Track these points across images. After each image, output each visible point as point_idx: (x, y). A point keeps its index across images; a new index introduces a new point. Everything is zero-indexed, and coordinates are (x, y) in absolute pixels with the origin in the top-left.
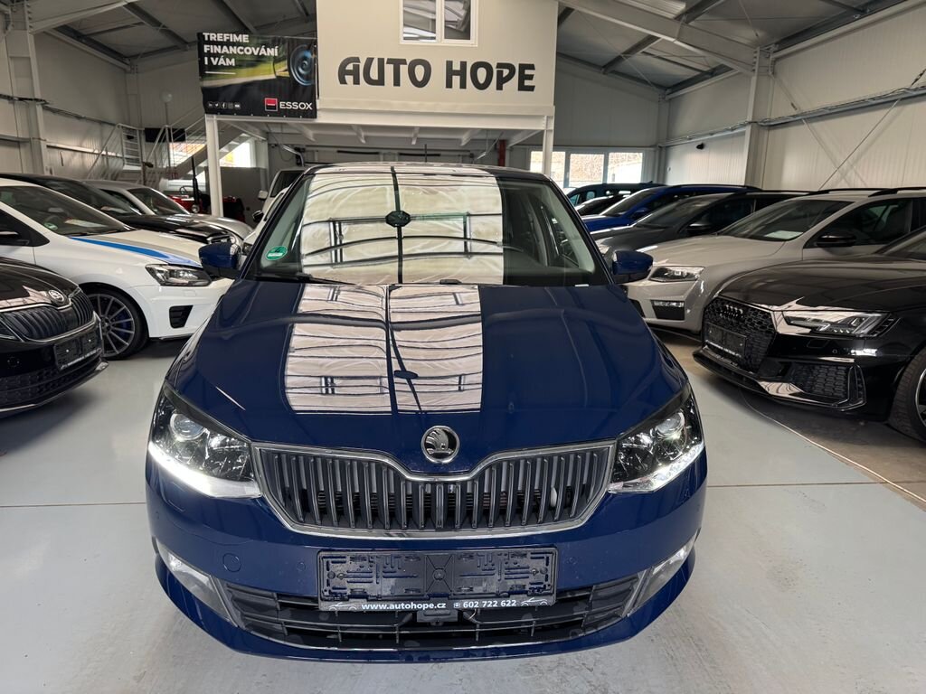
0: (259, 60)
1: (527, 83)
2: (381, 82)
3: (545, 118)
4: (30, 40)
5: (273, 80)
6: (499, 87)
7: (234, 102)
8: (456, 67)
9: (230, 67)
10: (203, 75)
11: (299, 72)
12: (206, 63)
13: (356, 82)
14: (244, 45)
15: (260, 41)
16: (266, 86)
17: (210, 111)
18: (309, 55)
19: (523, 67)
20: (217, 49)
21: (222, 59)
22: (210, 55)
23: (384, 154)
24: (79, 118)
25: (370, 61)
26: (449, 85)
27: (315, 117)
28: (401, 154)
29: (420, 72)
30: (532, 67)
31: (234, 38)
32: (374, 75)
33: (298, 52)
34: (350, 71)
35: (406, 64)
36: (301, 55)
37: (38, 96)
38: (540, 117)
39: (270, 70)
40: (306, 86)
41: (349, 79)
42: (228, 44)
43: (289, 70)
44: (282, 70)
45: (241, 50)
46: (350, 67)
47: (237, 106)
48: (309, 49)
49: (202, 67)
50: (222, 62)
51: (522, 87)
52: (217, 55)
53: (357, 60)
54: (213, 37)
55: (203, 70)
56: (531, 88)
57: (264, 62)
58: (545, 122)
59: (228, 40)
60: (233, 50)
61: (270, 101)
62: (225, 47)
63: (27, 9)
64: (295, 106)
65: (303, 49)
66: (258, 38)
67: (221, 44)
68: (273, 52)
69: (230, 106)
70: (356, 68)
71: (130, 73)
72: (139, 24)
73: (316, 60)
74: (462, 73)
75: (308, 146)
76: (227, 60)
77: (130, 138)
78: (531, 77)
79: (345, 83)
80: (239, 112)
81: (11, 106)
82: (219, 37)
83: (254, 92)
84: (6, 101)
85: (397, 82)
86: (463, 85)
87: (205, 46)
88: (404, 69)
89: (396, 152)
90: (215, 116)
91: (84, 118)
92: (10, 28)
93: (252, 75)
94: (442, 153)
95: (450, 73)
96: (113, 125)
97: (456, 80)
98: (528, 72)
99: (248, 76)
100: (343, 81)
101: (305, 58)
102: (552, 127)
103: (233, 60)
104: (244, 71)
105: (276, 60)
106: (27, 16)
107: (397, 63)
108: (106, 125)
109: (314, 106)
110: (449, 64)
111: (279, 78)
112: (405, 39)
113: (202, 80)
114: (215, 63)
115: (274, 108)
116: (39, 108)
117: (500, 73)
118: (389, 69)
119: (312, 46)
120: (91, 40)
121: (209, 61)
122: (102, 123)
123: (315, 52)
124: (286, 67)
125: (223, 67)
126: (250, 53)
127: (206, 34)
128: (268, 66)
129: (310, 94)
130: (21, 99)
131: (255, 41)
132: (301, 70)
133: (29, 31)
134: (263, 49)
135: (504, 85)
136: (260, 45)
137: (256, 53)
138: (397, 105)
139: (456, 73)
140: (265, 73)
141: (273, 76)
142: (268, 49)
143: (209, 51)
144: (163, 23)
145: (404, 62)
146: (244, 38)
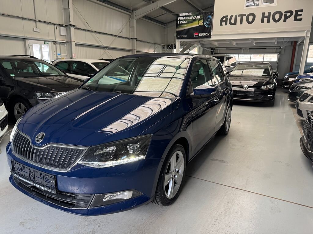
0: (194, 20)
1: (298, 18)
2: (235, 23)
3: (306, 31)
4: (135, 21)
5: (198, 26)
6: (285, 20)
7: (185, 35)
8: (266, 14)
9: (185, 24)
10: (177, 27)
11: (206, 23)
12: (178, 23)
13: (226, 24)
14: (190, 16)
15: (195, 14)
16: (195, 29)
17: (178, 38)
18: (210, 17)
19: (297, 11)
20: (182, 18)
21: (183, 21)
22: (180, 20)
23: (243, 49)
24: (148, 43)
25: (232, 16)
26: (262, 22)
27: (210, 38)
28: (250, 49)
29: (251, 18)
30: (302, 11)
31: (187, 14)
32: (233, 21)
33: (207, 16)
34: (224, 21)
35: (246, 16)
36: (208, 17)
37: (135, 37)
38: (304, 31)
39: (197, 23)
40: (208, 28)
41: (224, 23)
42: (185, 16)
43: (203, 23)
44: (201, 23)
45: (189, 18)
46: (224, 19)
47: (186, 36)
48: (210, 15)
49: (177, 25)
50: (183, 22)
51: (296, 19)
52: (182, 20)
53: (227, 16)
54: (181, 15)
55: (178, 25)
56: (300, 20)
57: (196, 21)
58: (306, 33)
59: (185, 15)
60: (187, 18)
61: (196, 34)
62: (184, 17)
63: (135, 13)
64: (204, 34)
65: (208, 15)
66: (195, 13)
67: (183, 17)
68: (199, 17)
69: (184, 36)
70: (227, 19)
71: (166, 28)
72: (167, 13)
73: (213, 18)
74: (268, 17)
75: (216, 48)
76: (185, 21)
77: (163, 48)
78: (301, 15)
79: (222, 25)
80: (187, 38)
81: (129, 40)
82: (183, 15)
83: (192, 31)
84: (128, 39)
85: (241, 23)
86: (268, 21)
87: (179, 18)
88: (245, 18)
89: (248, 48)
90: (179, 40)
91: (149, 43)
92: (131, 19)
93: (191, 26)
94: (267, 48)
95: (263, 17)
96: (158, 44)
97: (266, 20)
98: (299, 13)
99: (190, 26)
100: (221, 24)
101: (209, 18)
102: (309, 35)
103: (186, 21)
104: (189, 24)
105: (200, 20)
106: (135, 15)
107: (242, 16)
108: (156, 45)
109: (210, 34)
110: (263, 14)
111: (200, 26)
112: (246, 6)
113: (177, 29)
114: (181, 23)
115: (197, 36)
116: (135, 41)
117: (286, 15)
118: (239, 19)
119: (212, 14)
120: (155, 20)
121: (179, 22)
122: (155, 44)
123: (213, 15)
124: (202, 22)
125: (183, 24)
126: (192, 18)
127: (179, 14)
128: (197, 22)
129: (209, 30)
130: (131, 38)
131: (193, 14)
132: (207, 22)
133: (135, 19)
134: (196, 17)
135: (287, 20)
136: (195, 16)
137: (193, 18)
138: (240, 31)
139: (266, 17)
140: (196, 25)
141: (198, 25)
142: (197, 16)
143: (179, 19)
144: (173, 11)
145: (245, 15)
146: (190, 14)
